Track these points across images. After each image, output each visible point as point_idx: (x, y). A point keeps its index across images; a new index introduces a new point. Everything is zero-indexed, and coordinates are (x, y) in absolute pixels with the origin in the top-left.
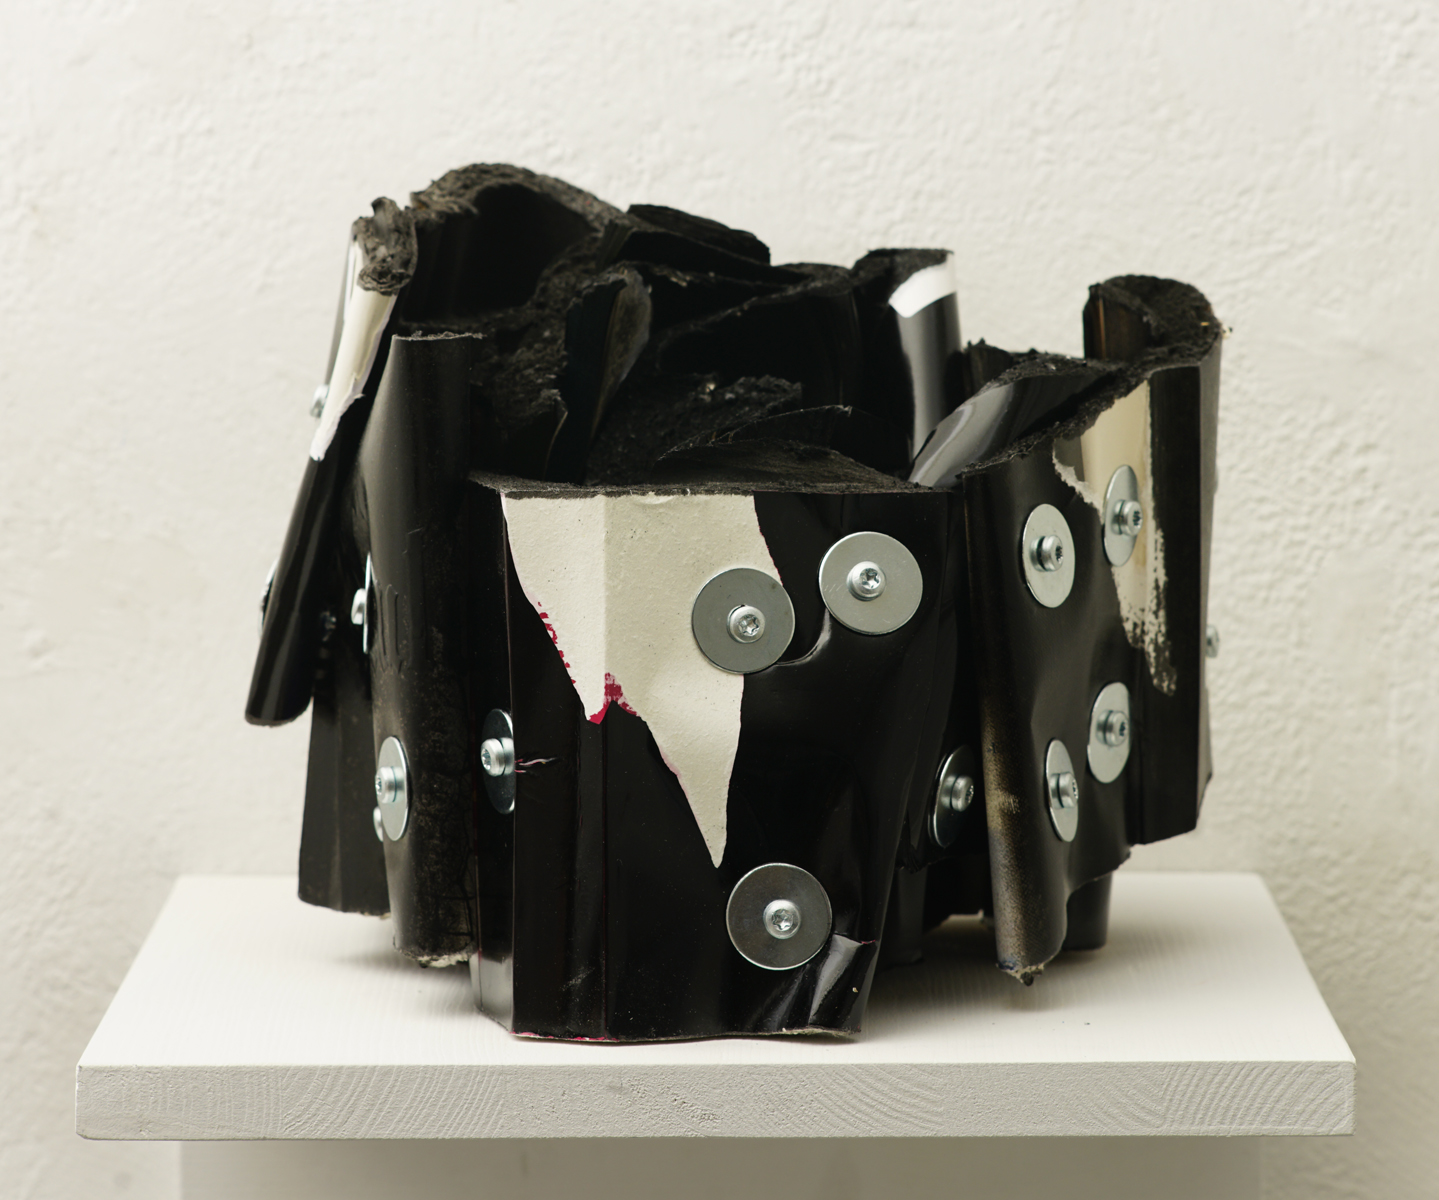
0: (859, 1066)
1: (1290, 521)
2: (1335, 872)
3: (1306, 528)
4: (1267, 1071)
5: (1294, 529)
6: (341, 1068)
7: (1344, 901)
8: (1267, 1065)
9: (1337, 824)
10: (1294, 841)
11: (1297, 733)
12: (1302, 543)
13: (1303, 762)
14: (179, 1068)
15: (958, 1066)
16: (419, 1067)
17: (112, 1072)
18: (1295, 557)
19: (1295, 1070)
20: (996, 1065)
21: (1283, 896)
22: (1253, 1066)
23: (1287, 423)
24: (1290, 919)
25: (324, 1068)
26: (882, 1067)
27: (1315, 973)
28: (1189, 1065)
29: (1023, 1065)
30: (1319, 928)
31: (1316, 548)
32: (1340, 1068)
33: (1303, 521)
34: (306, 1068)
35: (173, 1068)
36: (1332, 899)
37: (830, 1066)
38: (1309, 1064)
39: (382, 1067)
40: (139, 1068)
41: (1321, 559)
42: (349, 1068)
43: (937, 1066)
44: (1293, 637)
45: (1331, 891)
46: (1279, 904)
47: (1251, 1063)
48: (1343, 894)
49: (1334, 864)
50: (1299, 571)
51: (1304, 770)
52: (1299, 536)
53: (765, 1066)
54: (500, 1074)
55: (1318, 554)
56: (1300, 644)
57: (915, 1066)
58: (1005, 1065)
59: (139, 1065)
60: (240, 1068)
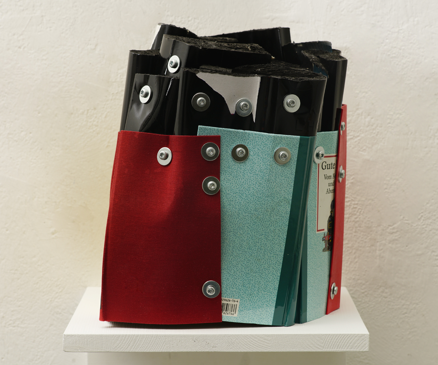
0: (251, 335)
1: (353, 203)
2: (364, 286)
3: (357, 204)
4: (348, 336)
6: (127, 335)
7: (366, 293)
8: (348, 335)
9: (364, 275)
10: (354, 279)
11: (355, 253)
12: (356, 208)
13: (356, 260)
14: (88, 335)
15: (274, 335)
16: (145, 335)
17: (72, 336)
18: (355, 211)
19: (355, 336)
20: (283, 335)
21: (351, 292)
22: (345, 335)
23: (352, 179)
24: (353, 297)
25: (122, 335)
26: (256, 335)
27: (359, 311)
28: (329, 335)
29: (290, 335)
30: (360, 300)
32: (365, 336)
33: (356, 202)
34: (118, 335)
35: (86, 335)
36: (363, 293)
37: (244, 335)
38: (358, 335)
39: (136, 335)
40: (78, 335)
41: (361, 211)
43: (269, 335)
44: (354, 230)
45: (363, 291)
46: (350, 294)
47: (344, 334)
49: (364, 284)
50: (355, 214)
51: (357, 262)
52: (355, 206)
53: (228, 335)
54: (165, 336)
55: (360, 210)
56: (356, 232)
57: (264, 335)
58: (285, 335)
60: (102, 335)
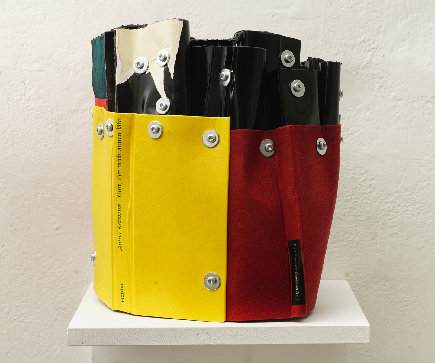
0: (253, 327)
1: (354, 197)
2: (365, 280)
3: (357, 198)
4: (349, 328)
5: (355, 198)
7: (367, 287)
8: (349, 327)
9: (365, 268)
10: (355, 272)
11: (355, 247)
12: (357, 202)
13: (357, 254)
14: (92, 329)
15: (276, 327)
16: (148, 328)
17: (76, 330)
18: (355, 205)
19: (356, 328)
20: (285, 327)
21: (352, 286)
23: (353, 174)
24: (354, 291)
25: (126, 329)
27: (360, 304)
28: (331, 327)
29: (291, 327)
30: (361, 293)
31: (360, 203)
32: (366, 327)
33: (357, 196)
34: (122, 329)
35: (90, 329)
36: (364, 286)
37: (246, 327)
38: (359, 327)
39: (140, 328)
40: (82, 329)
41: (361, 205)
42: (132, 328)
43: (271, 327)
44: (355, 224)
45: (364, 284)
46: (351, 287)
47: (345, 326)
48: (367, 285)
49: (365, 278)
50: (356, 209)
51: (357, 256)
52: (356, 200)
53: (230, 328)
55: (361, 204)
56: (356, 226)
57: (266, 327)
58: (287, 327)
59: (82, 328)
60: (106, 328)
